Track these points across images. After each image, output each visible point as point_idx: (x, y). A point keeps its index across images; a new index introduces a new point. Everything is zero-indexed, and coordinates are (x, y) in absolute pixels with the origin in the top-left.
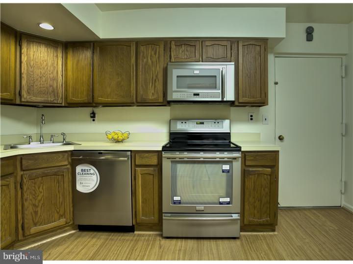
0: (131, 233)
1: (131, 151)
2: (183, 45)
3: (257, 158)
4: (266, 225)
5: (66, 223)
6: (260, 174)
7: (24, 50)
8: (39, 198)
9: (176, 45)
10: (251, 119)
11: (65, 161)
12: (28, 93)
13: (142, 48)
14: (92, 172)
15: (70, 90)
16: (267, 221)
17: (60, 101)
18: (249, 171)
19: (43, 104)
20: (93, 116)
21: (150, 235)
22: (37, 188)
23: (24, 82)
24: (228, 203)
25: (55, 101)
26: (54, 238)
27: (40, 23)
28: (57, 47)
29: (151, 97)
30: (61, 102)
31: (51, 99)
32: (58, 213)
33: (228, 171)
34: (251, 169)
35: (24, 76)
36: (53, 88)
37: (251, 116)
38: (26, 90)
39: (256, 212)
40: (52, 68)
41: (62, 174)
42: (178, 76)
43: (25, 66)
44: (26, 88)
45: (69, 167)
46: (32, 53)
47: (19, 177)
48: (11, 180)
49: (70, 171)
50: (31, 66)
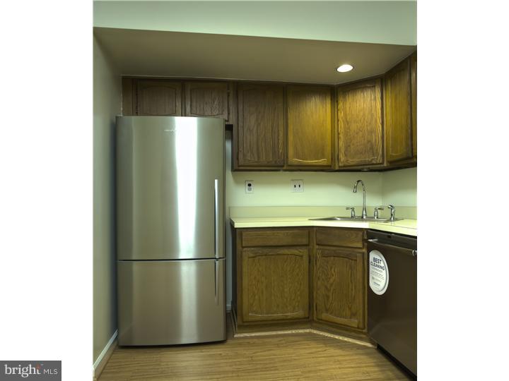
5: (358, 328)
7: (341, 105)
8: (332, 280)
11: (358, 242)
12: (346, 155)
14: (382, 264)
17: (379, 160)
19: (368, 167)
22: (329, 268)
23: (341, 143)
25: (374, 162)
26: (346, 339)
27: (338, 67)
28: (375, 86)
30: (381, 162)
31: (368, 158)
32: (350, 309)
35: (341, 135)
36: (372, 144)
38: (343, 152)
40: (370, 116)
41: (355, 259)
43: (341, 124)
44: (343, 150)
45: (364, 250)
46: (348, 105)
47: (315, 251)
48: (304, 251)
49: (366, 257)
50: (347, 122)
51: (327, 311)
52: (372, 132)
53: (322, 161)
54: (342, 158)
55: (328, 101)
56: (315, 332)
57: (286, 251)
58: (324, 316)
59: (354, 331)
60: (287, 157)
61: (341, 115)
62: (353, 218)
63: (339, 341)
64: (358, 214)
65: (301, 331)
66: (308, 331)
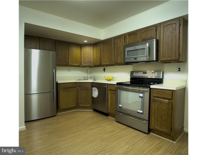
0: (107, 117)
1: (107, 84)
2: (132, 35)
3: (159, 93)
4: (165, 133)
5: (90, 107)
6: (161, 102)
7: (82, 50)
8: (82, 96)
9: (129, 36)
10: (179, 71)
12: (83, 63)
13: (116, 40)
14: (96, 90)
15: (95, 61)
16: (165, 131)
17: (92, 65)
18: (154, 99)
20: (104, 70)
21: (113, 119)
22: (82, 93)
23: (82, 60)
24: (142, 114)
27: (84, 41)
28: (91, 46)
29: (119, 61)
31: (89, 64)
32: (87, 102)
33: (142, 97)
34: (156, 99)
35: (82, 58)
36: (90, 61)
37: (179, 68)
39: (158, 123)
40: (90, 54)
42: (128, 51)
43: (82, 55)
44: (83, 62)
45: (91, 88)
46: (84, 50)
47: (78, 89)
48: (76, 89)
49: (91, 89)
50: (84, 54)
51: (81, 104)
52: (90, 57)
53: (77, 64)
54: (82, 64)
55: (79, 48)
56: (78, 110)
57: (71, 89)
58: (81, 105)
59: (88, 108)
60: (69, 63)
61: (82, 52)
62: (85, 79)
63: (84, 111)
64: (86, 78)
65: (74, 110)
66: (76, 110)
